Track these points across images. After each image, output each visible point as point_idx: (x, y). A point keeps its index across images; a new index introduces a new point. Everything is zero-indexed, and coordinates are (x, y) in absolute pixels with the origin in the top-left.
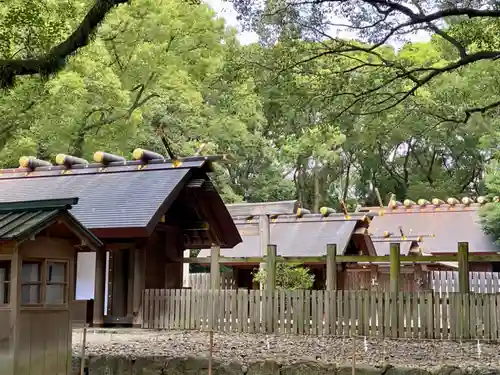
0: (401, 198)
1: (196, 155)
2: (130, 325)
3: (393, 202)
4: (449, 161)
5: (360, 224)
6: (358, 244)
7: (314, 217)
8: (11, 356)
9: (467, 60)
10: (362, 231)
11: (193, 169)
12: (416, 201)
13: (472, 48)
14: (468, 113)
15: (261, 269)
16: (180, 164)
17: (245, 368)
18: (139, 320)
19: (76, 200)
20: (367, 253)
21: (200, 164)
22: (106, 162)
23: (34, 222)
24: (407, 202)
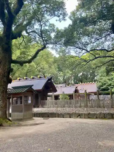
0: (82, 83)
1: (49, 76)
2: (39, 107)
3: (80, 83)
4: (89, 76)
5: (76, 87)
6: (76, 91)
7: (69, 86)
8: (23, 113)
9: (96, 58)
10: (77, 89)
11: (49, 79)
12: (85, 83)
13: (97, 56)
14: (96, 67)
15: (60, 96)
16: (46, 78)
17: (63, 114)
18: (40, 106)
19: (33, 85)
20: (78, 93)
21: (50, 78)
22: (33, 78)
23: (26, 89)
24: (83, 83)
